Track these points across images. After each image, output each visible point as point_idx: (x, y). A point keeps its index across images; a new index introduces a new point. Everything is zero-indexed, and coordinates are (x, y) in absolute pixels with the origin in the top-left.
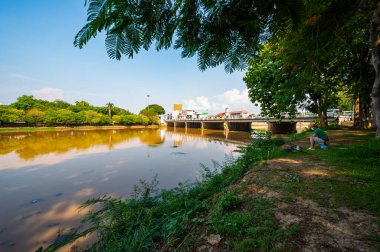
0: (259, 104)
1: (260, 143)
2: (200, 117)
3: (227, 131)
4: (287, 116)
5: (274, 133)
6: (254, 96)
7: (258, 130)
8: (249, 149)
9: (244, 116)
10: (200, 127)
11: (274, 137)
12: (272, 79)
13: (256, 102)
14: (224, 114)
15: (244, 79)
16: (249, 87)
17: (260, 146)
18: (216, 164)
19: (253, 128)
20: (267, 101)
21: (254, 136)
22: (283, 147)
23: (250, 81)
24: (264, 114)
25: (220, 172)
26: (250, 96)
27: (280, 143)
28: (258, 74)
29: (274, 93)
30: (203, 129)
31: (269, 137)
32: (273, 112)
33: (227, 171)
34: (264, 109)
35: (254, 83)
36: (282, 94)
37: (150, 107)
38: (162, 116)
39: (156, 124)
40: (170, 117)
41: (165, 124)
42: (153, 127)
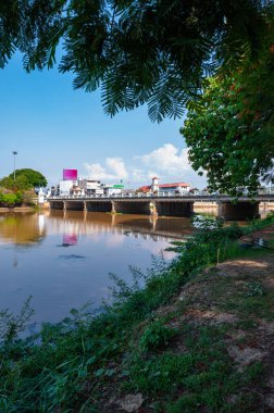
0: (206, 172)
1: (207, 236)
2: (110, 192)
3: (154, 218)
4: (246, 192)
5: (228, 220)
6: (197, 160)
7: (203, 215)
8: (189, 246)
9: (183, 191)
10: (110, 210)
11: (227, 225)
12: (223, 134)
13: (201, 169)
14: (150, 187)
15: (182, 131)
16: (189, 145)
17: (206, 241)
18: (136, 273)
19: (195, 210)
20: (216, 168)
21: (196, 225)
22: (240, 242)
23: (191, 135)
24: (212, 188)
25: (143, 285)
26: (191, 159)
27: (236, 234)
28: (203, 124)
29: (226, 156)
30: (114, 214)
31: (220, 226)
32: (226, 184)
33: (154, 285)
34: (211, 181)
35: (197, 138)
36: (239, 157)
37: (18, 173)
38: (41, 191)
39: (29, 204)
40: (56, 191)
41: (48, 205)
42: (23, 209)
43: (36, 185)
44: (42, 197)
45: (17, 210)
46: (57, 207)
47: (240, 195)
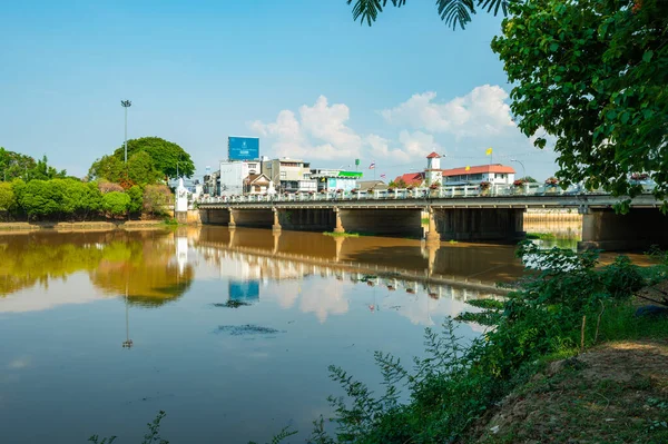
0: (552, 139)
1: (555, 286)
2: (332, 187)
3: (431, 244)
4: (650, 184)
5: (607, 250)
6: (532, 111)
7: (548, 238)
8: (514, 311)
9: (498, 185)
10: (331, 227)
11: (604, 263)
12: (596, 48)
13: (541, 132)
14: (421, 176)
15: (496, 46)
16: (514, 75)
17: (552, 300)
18: (391, 368)
19: (528, 228)
20: (578, 128)
21: (531, 261)
22: (635, 301)
23: (517, 54)
24: (568, 176)
25: (405, 398)
26: (517, 109)
27: (626, 284)
28: (547, 27)
29: (603, 100)
30: (340, 237)
31: (588, 263)
32: (601, 168)
33: (432, 394)
34: (567, 159)
35: (533, 60)
36: (633, 101)
37: (133, 146)
38: (181, 184)
39: (157, 215)
40: (214, 185)
41: (195, 215)
42: (144, 225)
43: (170, 172)
44: (184, 199)
45: (130, 226)
46: (215, 221)
47: (637, 191)
